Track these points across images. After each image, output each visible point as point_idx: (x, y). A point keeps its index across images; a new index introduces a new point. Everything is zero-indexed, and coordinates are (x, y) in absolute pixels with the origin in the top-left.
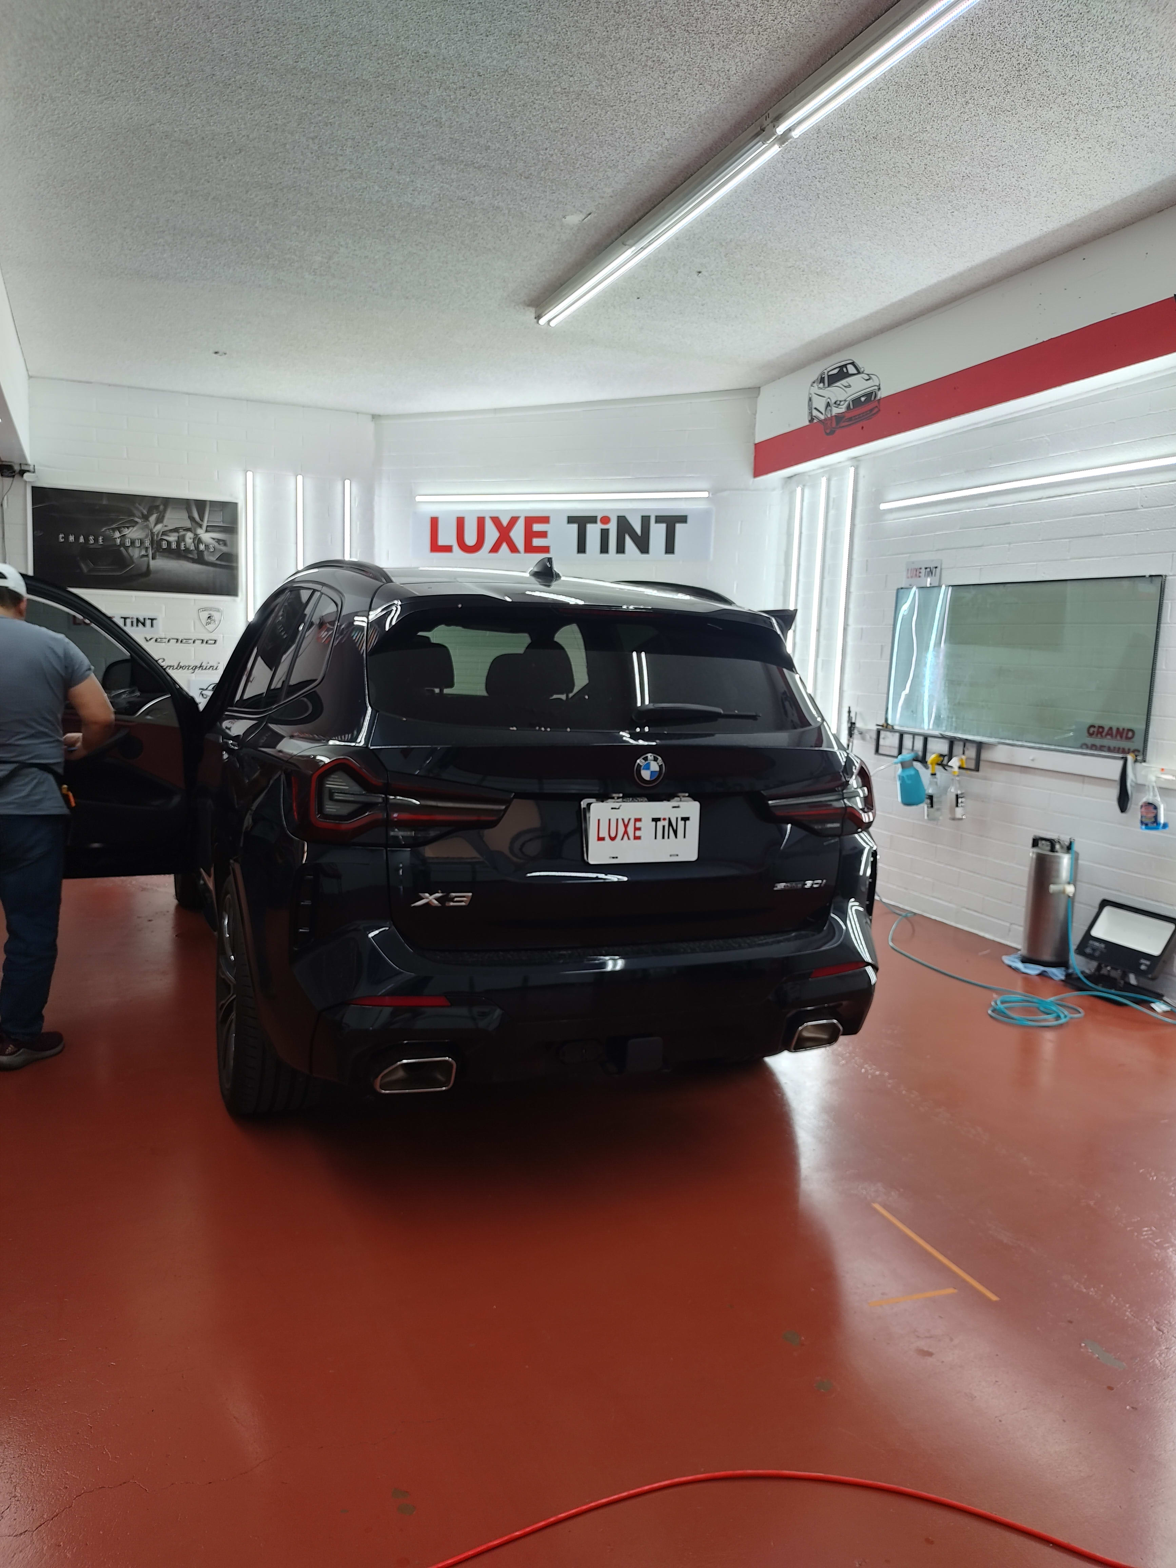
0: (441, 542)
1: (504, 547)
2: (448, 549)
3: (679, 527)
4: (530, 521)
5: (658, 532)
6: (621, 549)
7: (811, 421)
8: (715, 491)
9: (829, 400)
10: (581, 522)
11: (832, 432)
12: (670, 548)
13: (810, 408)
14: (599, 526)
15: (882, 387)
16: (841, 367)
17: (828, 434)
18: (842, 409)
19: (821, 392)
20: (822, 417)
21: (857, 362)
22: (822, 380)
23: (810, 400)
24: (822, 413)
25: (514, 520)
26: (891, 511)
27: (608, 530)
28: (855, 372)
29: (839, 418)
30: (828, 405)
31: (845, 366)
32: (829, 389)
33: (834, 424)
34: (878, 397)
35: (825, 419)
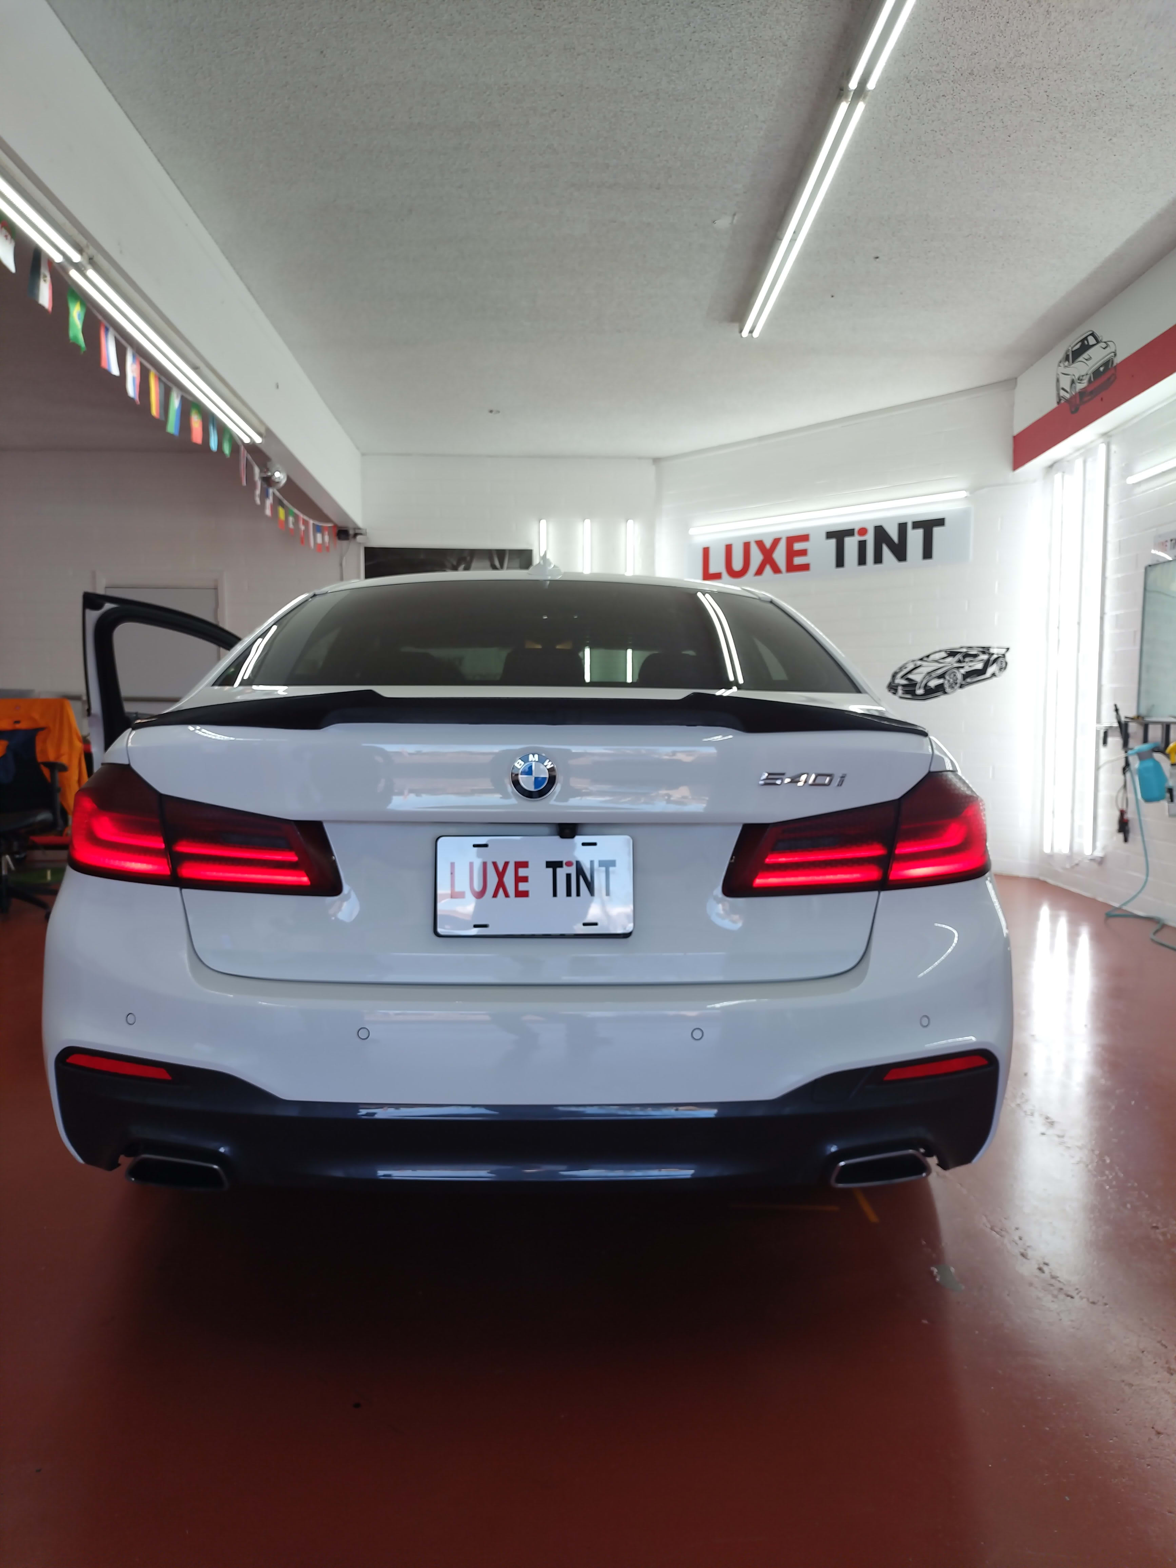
0: (712, 570)
1: (768, 569)
2: (717, 576)
3: (936, 531)
4: (791, 540)
5: (915, 538)
6: (878, 559)
7: (1058, 403)
8: (973, 490)
9: (1073, 377)
10: (839, 536)
11: (1077, 410)
12: (928, 553)
13: (1058, 390)
14: (857, 538)
15: (1118, 353)
16: (1082, 341)
17: (1072, 413)
18: (1084, 384)
19: (1066, 371)
20: (1068, 396)
21: (1098, 333)
22: (1067, 358)
23: (1058, 381)
24: (1067, 392)
25: (776, 542)
26: (1139, 484)
27: (865, 541)
28: (1094, 342)
29: (1082, 393)
30: (1073, 382)
31: (1086, 338)
32: (1073, 365)
33: (1078, 401)
34: (1115, 364)
35: (1071, 398)
